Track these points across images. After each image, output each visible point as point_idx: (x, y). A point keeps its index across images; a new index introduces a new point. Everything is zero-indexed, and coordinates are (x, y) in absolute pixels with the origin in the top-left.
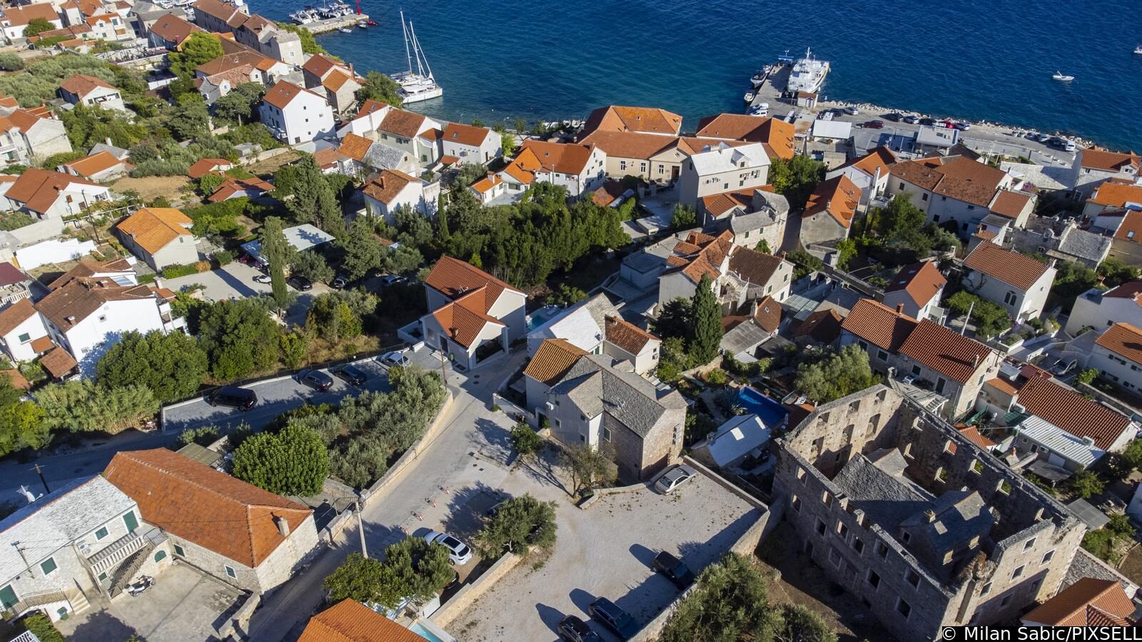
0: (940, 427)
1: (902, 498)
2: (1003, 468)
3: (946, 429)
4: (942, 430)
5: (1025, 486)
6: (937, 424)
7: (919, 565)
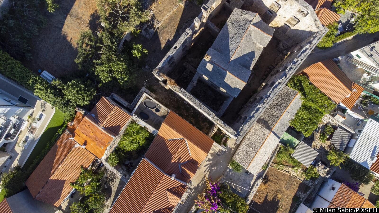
0: (299, 57)
1: (231, 47)
2: (271, 96)
3: (297, 61)
4: (295, 60)
5: (259, 108)
6: (300, 55)
7: (169, 56)
